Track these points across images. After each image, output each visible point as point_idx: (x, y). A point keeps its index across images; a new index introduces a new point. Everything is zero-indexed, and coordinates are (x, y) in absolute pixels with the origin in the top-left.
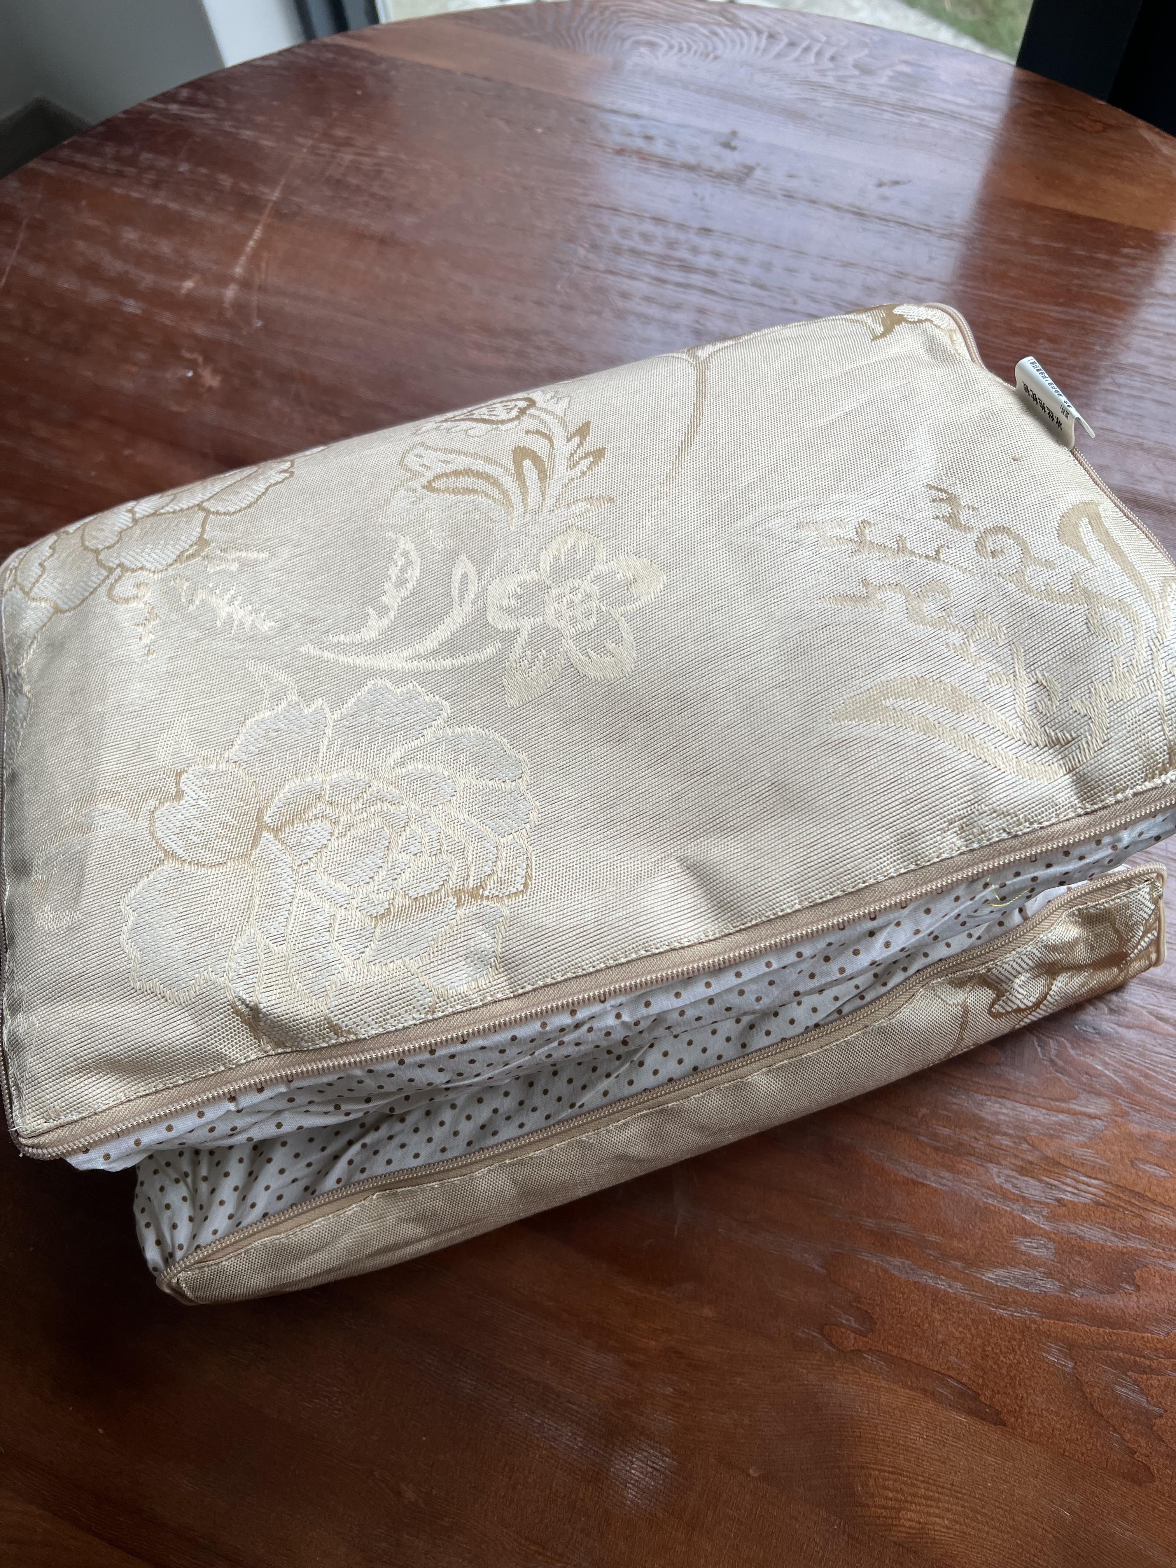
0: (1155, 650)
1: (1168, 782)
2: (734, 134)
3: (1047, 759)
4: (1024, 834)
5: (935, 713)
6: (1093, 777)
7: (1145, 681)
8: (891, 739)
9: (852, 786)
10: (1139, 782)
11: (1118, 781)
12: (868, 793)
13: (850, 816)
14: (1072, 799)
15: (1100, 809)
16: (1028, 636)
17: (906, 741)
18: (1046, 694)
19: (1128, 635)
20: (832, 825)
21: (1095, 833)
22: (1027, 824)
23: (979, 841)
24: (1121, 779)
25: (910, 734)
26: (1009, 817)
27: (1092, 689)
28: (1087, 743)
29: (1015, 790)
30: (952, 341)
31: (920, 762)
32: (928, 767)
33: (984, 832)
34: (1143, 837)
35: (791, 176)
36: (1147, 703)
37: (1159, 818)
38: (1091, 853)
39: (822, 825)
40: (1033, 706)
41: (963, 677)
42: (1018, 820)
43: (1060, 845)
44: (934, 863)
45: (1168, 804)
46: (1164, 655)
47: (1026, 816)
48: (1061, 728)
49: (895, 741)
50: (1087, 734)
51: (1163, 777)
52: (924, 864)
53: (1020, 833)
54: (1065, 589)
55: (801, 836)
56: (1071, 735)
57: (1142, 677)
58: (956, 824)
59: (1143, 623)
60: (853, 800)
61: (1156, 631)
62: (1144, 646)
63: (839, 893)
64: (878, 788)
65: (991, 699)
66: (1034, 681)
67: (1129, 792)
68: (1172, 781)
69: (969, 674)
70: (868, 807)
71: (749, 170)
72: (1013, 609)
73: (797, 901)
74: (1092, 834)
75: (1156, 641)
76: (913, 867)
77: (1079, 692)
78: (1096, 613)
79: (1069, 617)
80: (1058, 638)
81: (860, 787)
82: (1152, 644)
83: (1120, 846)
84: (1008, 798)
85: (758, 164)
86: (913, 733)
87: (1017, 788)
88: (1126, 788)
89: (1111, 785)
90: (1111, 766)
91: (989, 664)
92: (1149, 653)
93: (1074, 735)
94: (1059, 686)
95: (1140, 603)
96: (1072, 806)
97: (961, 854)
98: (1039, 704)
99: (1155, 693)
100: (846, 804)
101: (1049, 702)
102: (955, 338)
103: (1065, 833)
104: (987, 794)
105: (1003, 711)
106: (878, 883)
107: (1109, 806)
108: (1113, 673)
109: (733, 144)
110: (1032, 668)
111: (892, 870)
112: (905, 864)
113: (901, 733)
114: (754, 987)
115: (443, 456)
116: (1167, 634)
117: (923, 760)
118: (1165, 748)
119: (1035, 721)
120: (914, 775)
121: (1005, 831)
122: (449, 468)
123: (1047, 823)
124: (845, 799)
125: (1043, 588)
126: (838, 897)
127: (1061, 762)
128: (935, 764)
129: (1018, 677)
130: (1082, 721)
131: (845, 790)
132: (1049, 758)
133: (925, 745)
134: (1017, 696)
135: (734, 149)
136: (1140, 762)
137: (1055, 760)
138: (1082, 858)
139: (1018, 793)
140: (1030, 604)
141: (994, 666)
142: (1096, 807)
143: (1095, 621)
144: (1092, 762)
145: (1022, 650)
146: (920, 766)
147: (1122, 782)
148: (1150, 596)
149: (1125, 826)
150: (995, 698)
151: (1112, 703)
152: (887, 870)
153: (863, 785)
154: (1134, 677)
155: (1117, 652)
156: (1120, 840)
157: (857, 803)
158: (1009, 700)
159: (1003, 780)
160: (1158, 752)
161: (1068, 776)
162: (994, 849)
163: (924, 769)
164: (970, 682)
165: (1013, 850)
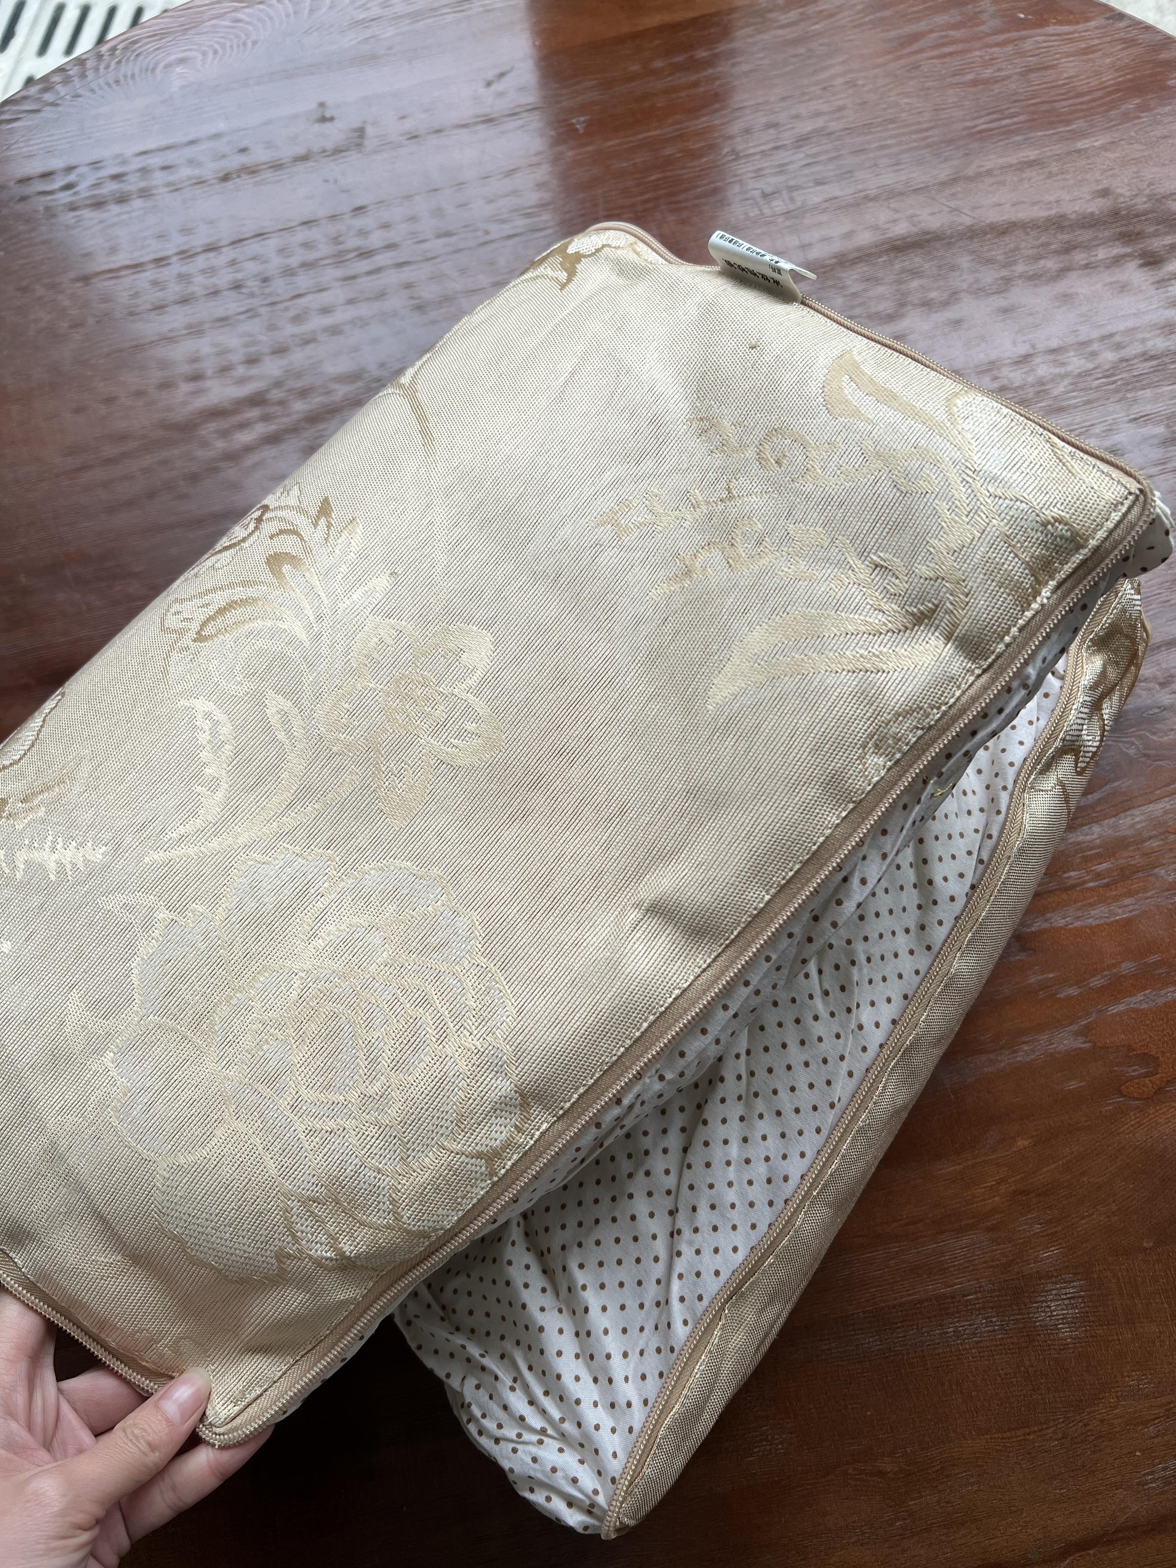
0: (971, 480)
1: (1045, 601)
2: (322, 105)
3: (922, 638)
4: (937, 721)
5: (798, 647)
6: (974, 634)
7: (976, 516)
8: (770, 694)
9: (758, 759)
10: (1019, 616)
11: (998, 626)
12: (775, 758)
13: (770, 788)
14: (964, 664)
15: (994, 661)
16: (847, 525)
17: (785, 689)
18: (891, 573)
19: (939, 479)
20: (758, 804)
21: (1002, 686)
22: (935, 711)
23: (899, 750)
24: (1001, 623)
25: (785, 681)
26: (915, 714)
27: (931, 549)
28: (952, 604)
29: (907, 684)
30: (638, 254)
31: (807, 703)
33: (899, 740)
34: (1047, 661)
35: (403, 118)
37: (1054, 637)
38: (1007, 702)
39: (749, 810)
40: (885, 592)
41: (807, 597)
42: (925, 711)
43: (975, 713)
44: (869, 792)
45: (1056, 621)
46: (982, 481)
47: (929, 704)
48: (921, 601)
49: (775, 695)
50: (948, 595)
51: (1038, 599)
52: (860, 798)
53: (932, 723)
54: (859, 463)
55: (736, 829)
56: (933, 604)
57: (971, 515)
58: (870, 745)
59: (948, 459)
60: (765, 772)
61: (963, 460)
62: (959, 482)
63: (798, 866)
64: (782, 749)
65: (843, 606)
66: (874, 567)
67: (1014, 630)
68: (1048, 598)
69: (810, 590)
70: (782, 771)
71: (361, 132)
72: (820, 507)
73: (763, 893)
74: (999, 688)
75: (968, 471)
76: (851, 806)
77: (920, 558)
78: (899, 472)
79: (876, 488)
80: (875, 513)
81: (765, 756)
82: (965, 476)
83: (1031, 682)
84: (905, 696)
85: (365, 122)
86: (787, 678)
87: (909, 681)
88: (1009, 629)
89: (994, 633)
90: (985, 616)
91: (824, 571)
92: (967, 486)
93: (936, 602)
94: (899, 560)
95: (935, 440)
96: (968, 671)
97: (889, 770)
98: (888, 587)
99: (991, 524)
100: (761, 778)
101: (897, 581)
102: (639, 250)
103: (974, 700)
104: (884, 701)
105: (859, 612)
106: (827, 837)
107: (1002, 654)
108: (943, 524)
109: (328, 115)
110: (865, 554)
111: (834, 818)
112: (843, 806)
114: (765, 982)
115: (198, 602)
116: (975, 459)
117: (810, 700)
118: (1027, 571)
119: (893, 605)
120: (808, 719)
121: (918, 728)
122: (211, 611)
123: (952, 700)
124: (758, 774)
125: (839, 472)
126: (799, 870)
127: (937, 634)
128: (822, 698)
129: (856, 570)
130: (937, 584)
131: (753, 766)
132: (924, 635)
133: (804, 685)
134: (864, 590)
135: (331, 119)
136: (1011, 597)
137: (930, 634)
138: (1000, 711)
139: (912, 686)
140: (833, 493)
141: (829, 571)
142: (990, 660)
143: (902, 480)
144: (965, 620)
145: (848, 542)
146: (810, 708)
147: (1003, 625)
148: (942, 428)
149: (1026, 663)
150: (845, 602)
151: (956, 554)
152: (829, 822)
153: (768, 753)
154: (964, 518)
155: (936, 501)
156: (1028, 677)
157: (770, 773)
158: (859, 597)
159: (892, 681)
160: (1022, 579)
161: (949, 645)
162: (918, 749)
163: (815, 708)
164: (816, 599)
165: (934, 740)
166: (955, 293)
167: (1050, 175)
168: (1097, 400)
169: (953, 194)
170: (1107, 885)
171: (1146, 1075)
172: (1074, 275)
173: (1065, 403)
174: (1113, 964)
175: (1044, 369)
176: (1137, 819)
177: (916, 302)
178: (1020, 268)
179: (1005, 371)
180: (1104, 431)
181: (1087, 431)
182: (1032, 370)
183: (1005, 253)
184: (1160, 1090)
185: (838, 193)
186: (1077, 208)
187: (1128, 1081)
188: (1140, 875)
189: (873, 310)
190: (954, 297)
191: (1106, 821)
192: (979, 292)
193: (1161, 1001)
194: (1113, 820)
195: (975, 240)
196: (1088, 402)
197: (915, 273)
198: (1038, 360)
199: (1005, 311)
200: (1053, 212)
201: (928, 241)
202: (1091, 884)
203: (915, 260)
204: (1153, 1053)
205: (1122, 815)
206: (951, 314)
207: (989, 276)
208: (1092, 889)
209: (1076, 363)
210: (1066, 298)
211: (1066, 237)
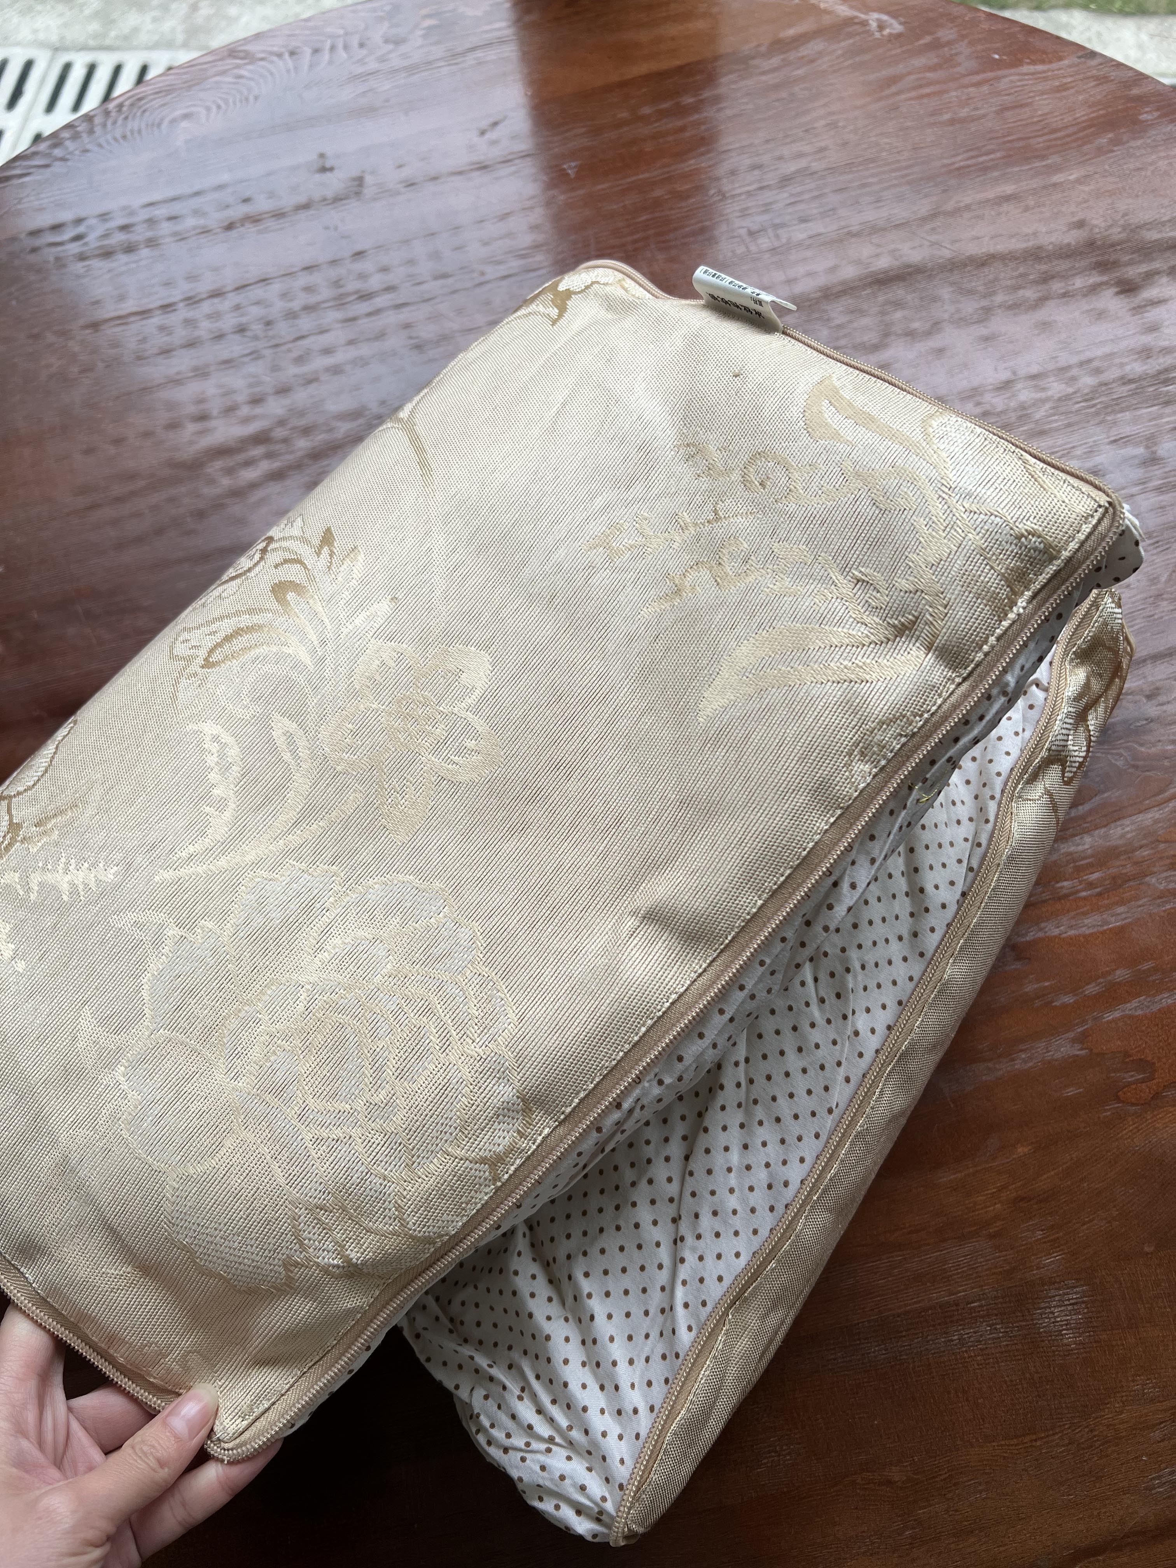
0: (946, 497)
1: (1021, 611)
2: (322, 156)
3: (904, 649)
4: (920, 729)
5: (784, 660)
6: (953, 643)
7: (952, 531)
8: (758, 706)
9: (748, 768)
10: (996, 626)
11: (977, 636)
12: (764, 767)
13: (760, 796)
14: (945, 673)
15: (974, 669)
16: (829, 543)
17: (772, 701)
18: (872, 588)
19: (916, 496)
20: (749, 812)
21: (982, 693)
22: (918, 718)
23: (884, 757)
24: (979, 633)
25: (772, 693)
26: (898, 721)
27: (910, 564)
28: (931, 615)
29: (890, 693)
30: (625, 289)
31: (794, 713)
32: (803, 715)
33: (884, 747)
34: (1025, 669)
35: (400, 166)
36: (965, 551)
37: (1032, 645)
38: (987, 710)
39: (740, 817)
40: (867, 605)
41: (791, 612)
42: (908, 719)
43: (956, 720)
44: (856, 798)
45: (1032, 630)
46: (957, 497)
47: (912, 712)
48: (902, 613)
49: (763, 707)
50: (927, 607)
51: (1015, 609)
52: (847, 804)
53: (916, 730)
54: (839, 483)
55: (728, 837)
56: (914, 616)
57: (948, 529)
58: (856, 753)
59: (924, 477)
60: (755, 780)
61: (939, 478)
62: (935, 499)
63: (788, 872)
64: (771, 758)
65: (826, 619)
66: (855, 581)
67: (992, 640)
68: (1024, 608)
69: (795, 606)
70: (771, 780)
71: (359, 181)
72: (803, 525)
73: (756, 898)
74: (979, 695)
75: (944, 488)
76: (839, 812)
77: (899, 572)
78: (878, 490)
79: (856, 506)
80: (856, 530)
81: (755, 766)
82: (941, 493)
83: (1010, 689)
84: (889, 704)
85: (363, 172)
86: (774, 690)
87: (892, 691)
88: (987, 638)
89: (972, 642)
90: (963, 626)
91: (808, 587)
92: (943, 503)
93: (916, 614)
94: (879, 575)
95: (911, 459)
96: (949, 679)
97: (874, 776)
98: (870, 600)
99: (967, 538)
100: (751, 787)
101: (879, 595)
102: (627, 286)
103: (955, 707)
104: (868, 710)
105: (842, 625)
106: (816, 843)
107: (981, 662)
108: (921, 539)
109: (328, 165)
110: (847, 569)
111: (823, 824)
112: (831, 812)
113: (765, 696)
114: (761, 986)
115: (206, 630)
116: (951, 476)
117: (796, 710)
118: (1003, 583)
119: (875, 618)
120: (795, 728)
121: (901, 735)
122: (218, 638)
123: (934, 708)
124: (748, 783)
125: (820, 492)
126: (790, 875)
127: (917, 644)
128: (808, 708)
129: (839, 585)
130: (916, 597)
131: (744, 775)
132: (905, 646)
133: (790, 696)
134: (847, 604)
135: (331, 169)
136: (988, 608)
137: (911, 645)
138: (981, 718)
139: (895, 695)
140: (815, 512)
141: (813, 587)
142: (969, 669)
143: (881, 498)
144: (944, 630)
145: (831, 558)
146: (797, 718)
147: (981, 635)
148: (918, 448)
149: (1005, 671)
150: (828, 616)
151: (934, 568)
152: (818, 827)
154: (941, 532)
155: (914, 517)
156: (1007, 684)
157: (760, 781)
158: (842, 611)
159: (875, 690)
160: (998, 590)
161: (930, 655)
162: (902, 756)
163: (802, 718)
164: (800, 614)
165: (917, 747)
166: (937, 323)
167: (1027, 209)
168: (1077, 423)
169: (933, 229)
170: (1100, 894)
171: (1143, 1081)
172: (1051, 304)
173: (1047, 427)
174: (1107, 971)
175: (1025, 394)
176: (1128, 829)
177: (900, 332)
178: (999, 298)
179: (988, 397)
180: (1085, 453)
181: (1068, 453)
182: (1013, 396)
183: (985, 284)
184: (1157, 1096)
185: (822, 230)
186: (1053, 240)
187: (1126, 1086)
188: (1131, 883)
189: (858, 340)
190: (935, 327)
191: (1097, 832)
192: (961, 322)
193: (1155, 1008)
194: (1103, 830)
195: (956, 272)
196: (1069, 425)
197: (898, 305)
198: (1019, 386)
199: (986, 339)
200: (1030, 244)
201: (910, 274)
202: (1084, 894)
203: (899, 292)
204: (1149, 1059)
205: (1113, 825)
206: (935, 342)
207: (969, 306)
208: (1085, 898)
209: (1056, 388)
210: (1045, 326)
211: (1044, 267)
